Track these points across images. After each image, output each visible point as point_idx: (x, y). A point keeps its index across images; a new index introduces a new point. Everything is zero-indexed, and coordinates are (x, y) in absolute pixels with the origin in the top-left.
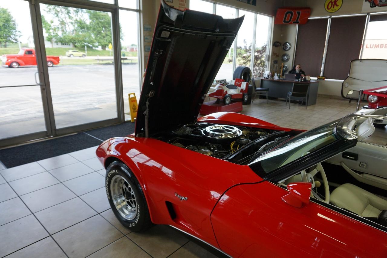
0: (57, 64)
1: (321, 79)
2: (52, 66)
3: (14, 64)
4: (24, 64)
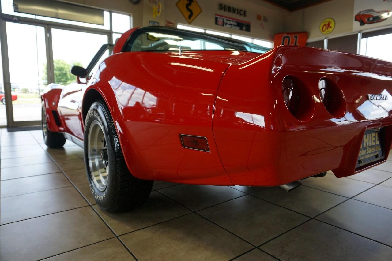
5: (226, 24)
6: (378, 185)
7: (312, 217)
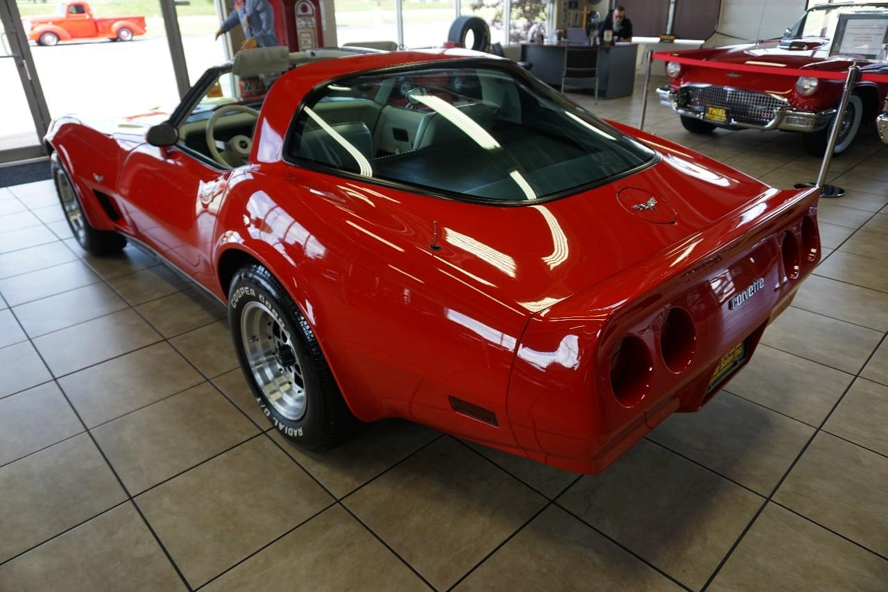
0: (141, 34)
1: (666, 40)
2: (131, 40)
3: (49, 39)
4: (68, 36)
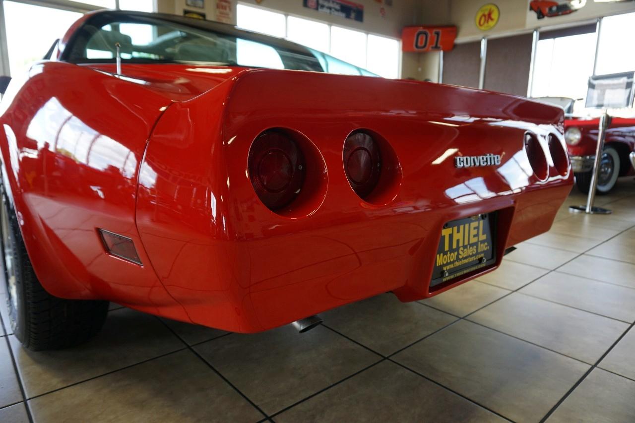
5: (323, 6)
6: (515, 293)
7: (386, 356)
